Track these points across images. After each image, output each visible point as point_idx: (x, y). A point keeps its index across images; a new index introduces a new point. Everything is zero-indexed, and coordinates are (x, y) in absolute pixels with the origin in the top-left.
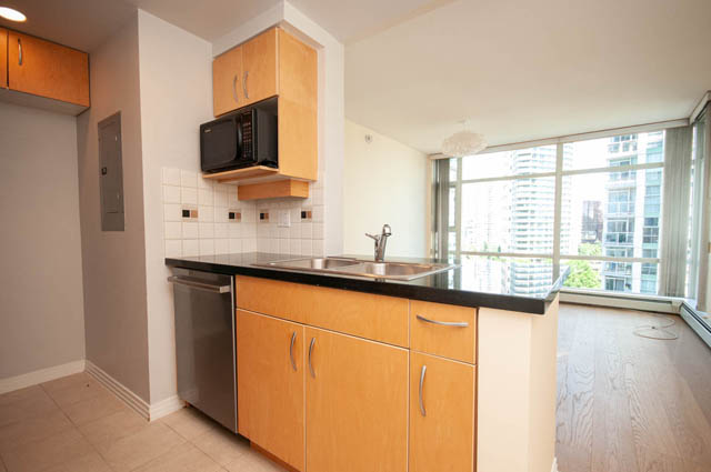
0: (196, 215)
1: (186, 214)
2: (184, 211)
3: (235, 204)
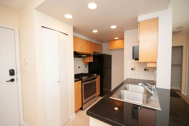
0: (135, 69)
2: (132, 69)
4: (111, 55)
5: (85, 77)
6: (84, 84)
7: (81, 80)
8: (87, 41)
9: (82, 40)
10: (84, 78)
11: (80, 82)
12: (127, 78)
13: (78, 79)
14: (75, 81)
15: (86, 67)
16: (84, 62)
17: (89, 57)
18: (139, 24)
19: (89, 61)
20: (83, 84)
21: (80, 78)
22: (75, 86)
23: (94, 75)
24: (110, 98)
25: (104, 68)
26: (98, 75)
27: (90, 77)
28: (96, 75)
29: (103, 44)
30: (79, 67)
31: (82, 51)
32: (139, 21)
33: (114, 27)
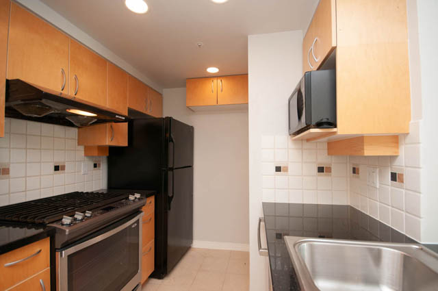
0: (286, 169)
1: (278, 169)
2: (276, 167)
3: (324, 159)
4: (192, 128)
5: (79, 216)
6: (70, 256)
7: (52, 234)
10: (67, 220)
13: (33, 232)
15: (95, 166)
16: (86, 147)
17: (108, 125)
19: (108, 142)
20: (58, 254)
21: (43, 225)
23: (131, 198)
25: (172, 169)
26: (148, 196)
27: (108, 209)
28: (138, 196)
29: (166, 93)
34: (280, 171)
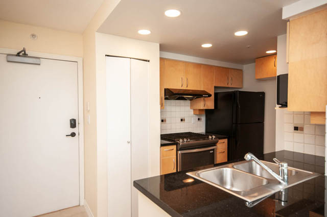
4: (263, 94)
5: (185, 140)
6: (182, 154)
7: (177, 144)
8: (198, 66)
9: (187, 63)
10: (181, 141)
11: (174, 147)
12: (283, 149)
13: (170, 142)
14: (162, 145)
15: (199, 119)
16: (194, 110)
18: (288, 23)
19: (202, 107)
20: (178, 152)
21: (172, 141)
22: (162, 156)
23: (210, 137)
24: (187, 174)
26: (222, 139)
29: (246, 68)
30: (182, 120)
31: (184, 88)
32: (284, 17)
33: (241, 33)
34: (298, 130)
